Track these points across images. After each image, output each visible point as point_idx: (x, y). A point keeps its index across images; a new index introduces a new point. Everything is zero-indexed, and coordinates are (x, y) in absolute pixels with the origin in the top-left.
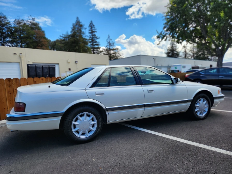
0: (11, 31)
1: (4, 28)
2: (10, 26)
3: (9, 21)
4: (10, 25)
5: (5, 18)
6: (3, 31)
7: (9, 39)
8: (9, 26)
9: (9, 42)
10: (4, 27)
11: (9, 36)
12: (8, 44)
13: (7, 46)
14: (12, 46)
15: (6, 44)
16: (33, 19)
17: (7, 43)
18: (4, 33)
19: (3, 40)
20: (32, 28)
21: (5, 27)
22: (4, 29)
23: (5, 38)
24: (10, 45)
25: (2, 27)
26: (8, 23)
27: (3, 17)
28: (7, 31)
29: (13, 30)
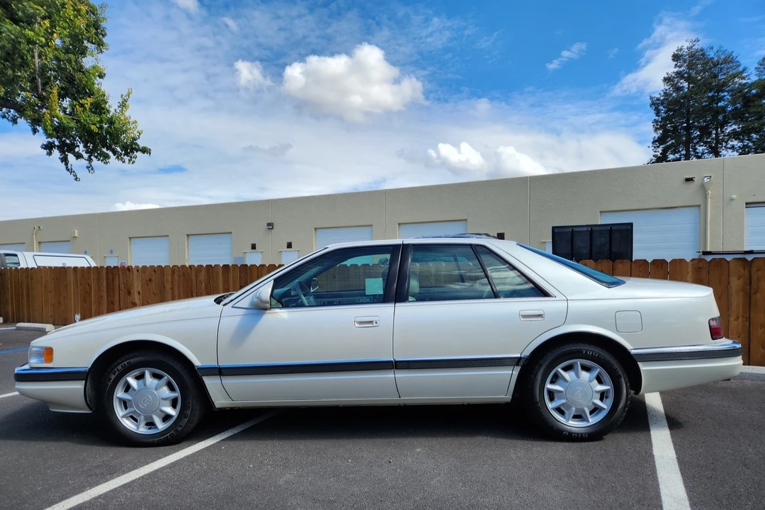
0: (744, 96)
1: (726, 94)
2: (744, 81)
3: (741, 69)
4: (744, 78)
5: (732, 61)
6: (720, 104)
7: (734, 127)
8: (740, 84)
9: (735, 135)
10: (723, 92)
11: (737, 116)
13: (727, 149)
15: (724, 144)
17: (726, 142)
18: (724, 108)
19: (717, 134)
21: (727, 91)
22: (721, 99)
23: (723, 125)
25: (718, 92)
26: (738, 75)
27: (726, 61)
28: (733, 102)
29: (754, 91)
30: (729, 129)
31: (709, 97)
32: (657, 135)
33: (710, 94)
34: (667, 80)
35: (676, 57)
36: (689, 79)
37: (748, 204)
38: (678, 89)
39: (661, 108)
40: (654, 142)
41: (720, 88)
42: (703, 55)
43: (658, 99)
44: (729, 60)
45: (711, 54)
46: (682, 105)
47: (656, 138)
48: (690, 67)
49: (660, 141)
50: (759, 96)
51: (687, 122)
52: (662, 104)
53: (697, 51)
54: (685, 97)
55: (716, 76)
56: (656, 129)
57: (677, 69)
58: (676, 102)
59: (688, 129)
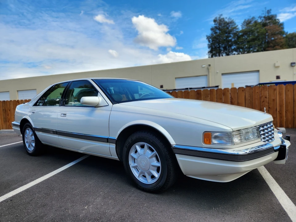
0: (237, 36)
2: (237, 30)
3: (236, 26)
4: (237, 29)
5: (233, 23)
6: (230, 38)
7: (235, 47)
8: (236, 31)
9: (235, 50)
11: (236, 43)
12: (234, 52)
13: (233, 55)
14: (238, 54)
16: (269, 12)
18: (231, 40)
20: (264, 25)
21: (232, 34)
22: (230, 36)
23: (231, 46)
24: (236, 53)
26: (235, 28)
27: (231, 23)
28: (234, 38)
29: (241, 34)
30: (233, 48)
31: (226, 36)
32: (209, 50)
33: (226, 35)
34: (212, 29)
35: (215, 21)
36: (219, 29)
37: (223, 74)
38: (216, 33)
39: (210, 40)
40: (209, 52)
41: (229, 33)
42: (224, 20)
43: (209, 36)
44: (232, 22)
45: (227, 20)
46: (217, 39)
47: (209, 51)
48: (220, 24)
49: (211, 52)
50: (242, 36)
51: (219, 45)
52: (211, 38)
53: (222, 19)
54: (218, 36)
55: (228, 28)
56: (209, 48)
57: (215, 26)
58: (215, 37)
59: (219, 47)
